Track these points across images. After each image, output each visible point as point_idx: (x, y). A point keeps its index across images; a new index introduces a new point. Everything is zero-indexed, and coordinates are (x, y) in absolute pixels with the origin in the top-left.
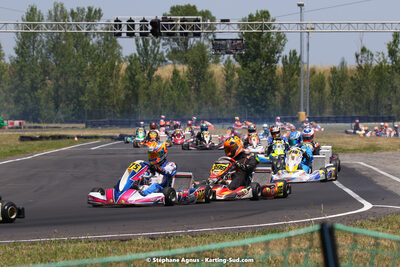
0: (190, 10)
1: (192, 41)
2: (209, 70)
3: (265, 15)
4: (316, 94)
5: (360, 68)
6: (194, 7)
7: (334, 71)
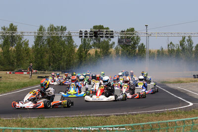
0: (101, 27)
1: (102, 39)
2: (110, 51)
3: (132, 30)
5: (169, 50)
6: (103, 26)
7: (158, 51)
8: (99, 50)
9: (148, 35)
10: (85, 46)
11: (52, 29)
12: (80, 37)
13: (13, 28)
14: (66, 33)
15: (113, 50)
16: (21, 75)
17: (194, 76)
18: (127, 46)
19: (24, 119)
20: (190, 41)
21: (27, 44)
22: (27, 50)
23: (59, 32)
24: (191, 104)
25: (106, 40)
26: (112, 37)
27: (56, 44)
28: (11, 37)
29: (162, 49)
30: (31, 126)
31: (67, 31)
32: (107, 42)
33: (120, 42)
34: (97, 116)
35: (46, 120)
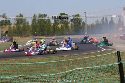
0: (64, 14)
1: (64, 20)
2: (68, 25)
3: (78, 15)
4: (88, 29)
5: (96, 24)
7: (91, 25)
8: (63, 25)
9: (86, 17)
10: (56, 23)
11: (40, 15)
13: (21, 16)
15: (69, 25)
16: (26, 38)
17: (108, 36)
20: (106, 19)
21: (28, 23)
22: (28, 26)
23: (44, 17)
24: (104, 50)
28: (20, 20)
29: (93, 23)
31: (47, 17)
32: (67, 21)
34: (58, 57)
35: (33, 59)
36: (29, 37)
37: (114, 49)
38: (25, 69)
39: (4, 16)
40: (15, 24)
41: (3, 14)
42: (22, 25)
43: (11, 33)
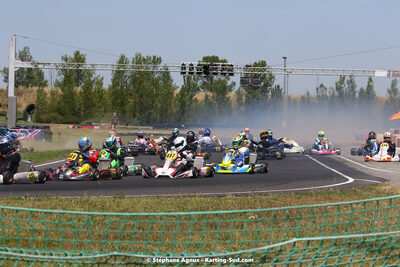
0: (215, 59)
1: (215, 78)
2: (227, 96)
3: (263, 64)
5: (319, 96)
6: (217, 57)
7: (303, 98)
8: (210, 94)
9: (287, 73)
10: (190, 88)
11: (139, 60)
12: (182, 73)
13: (79, 58)
14: (160, 67)
15: (232, 95)
16: (90, 130)
18: (255, 88)
19: (93, 198)
20: (351, 82)
21: (100, 83)
22: (100, 92)
23: (151, 66)
24: (351, 180)
25: (223, 78)
26: (232, 74)
27: (145, 83)
28: (75, 72)
29: (308, 94)
30: (103, 209)
31: (162, 64)
32: (224, 82)
33: (243, 82)
34: (206, 196)
35: (126, 201)
36: (102, 128)
37: (384, 180)
38: (103, 231)
39: (23, 56)
40: (58, 84)
41: (22, 49)
42: (79, 89)
43: (44, 113)
